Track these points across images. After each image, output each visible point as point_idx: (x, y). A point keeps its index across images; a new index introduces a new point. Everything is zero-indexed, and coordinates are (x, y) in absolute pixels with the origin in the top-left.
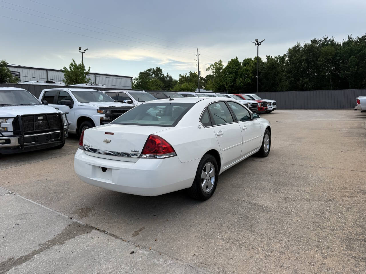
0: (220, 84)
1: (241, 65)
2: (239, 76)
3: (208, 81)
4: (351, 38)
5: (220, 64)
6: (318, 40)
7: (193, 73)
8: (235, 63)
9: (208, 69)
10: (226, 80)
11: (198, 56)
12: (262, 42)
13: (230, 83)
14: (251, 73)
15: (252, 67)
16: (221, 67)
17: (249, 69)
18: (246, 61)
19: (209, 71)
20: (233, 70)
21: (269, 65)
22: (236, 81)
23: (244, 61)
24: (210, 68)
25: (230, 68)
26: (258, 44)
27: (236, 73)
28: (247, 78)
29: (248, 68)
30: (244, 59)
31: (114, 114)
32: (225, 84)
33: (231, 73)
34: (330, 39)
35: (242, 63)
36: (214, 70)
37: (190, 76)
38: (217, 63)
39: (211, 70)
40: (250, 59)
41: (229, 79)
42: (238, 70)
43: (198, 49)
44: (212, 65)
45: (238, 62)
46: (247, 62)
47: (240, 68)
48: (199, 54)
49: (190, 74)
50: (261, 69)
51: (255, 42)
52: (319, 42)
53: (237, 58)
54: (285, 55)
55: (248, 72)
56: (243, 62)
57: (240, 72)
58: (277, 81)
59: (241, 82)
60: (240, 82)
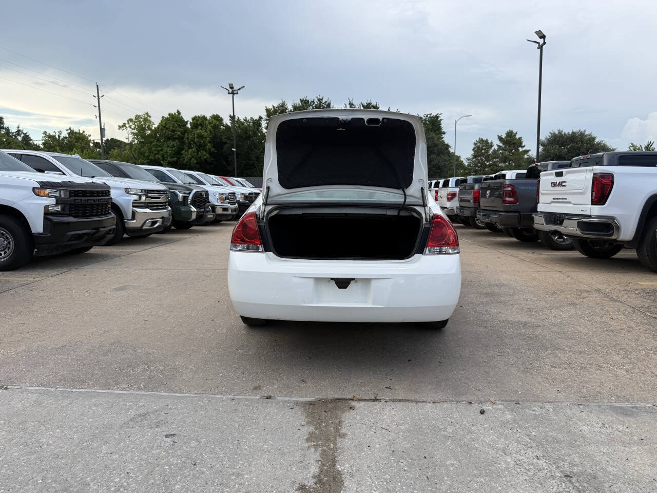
0: (151, 157)
1: (189, 126)
2: (187, 145)
3: (112, 150)
4: (353, 104)
5: (146, 120)
6: (310, 101)
7: (76, 133)
8: (176, 121)
9: (122, 127)
10: (162, 150)
11: (99, 99)
12: (239, 89)
13: (171, 158)
14: (210, 142)
15: (210, 131)
16: (149, 126)
17: (206, 134)
18: (198, 121)
19: (125, 131)
20: (175, 134)
21: (239, 131)
22: (182, 154)
23: (193, 119)
24: (127, 125)
25: (167, 129)
26: (233, 93)
27: (181, 138)
28: (201, 151)
29: (203, 132)
30: (193, 116)
31: (75, 199)
32: (161, 159)
33: (168, 138)
34: (326, 101)
35: (191, 122)
36: (134, 129)
37: (70, 137)
38: (141, 118)
39: (129, 129)
40: (204, 118)
41: (169, 151)
42: (184, 134)
43: (97, 86)
44: (131, 120)
45: (182, 120)
46: (199, 122)
47: (186, 130)
48: (100, 95)
49: (68, 134)
50: (226, 137)
51: (229, 89)
52: (312, 103)
53: (179, 113)
54: (261, 118)
55: (204, 140)
56: (191, 121)
57: (188, 138)
58: (253, 160)
59: (193, 157)
60: (190, 156)
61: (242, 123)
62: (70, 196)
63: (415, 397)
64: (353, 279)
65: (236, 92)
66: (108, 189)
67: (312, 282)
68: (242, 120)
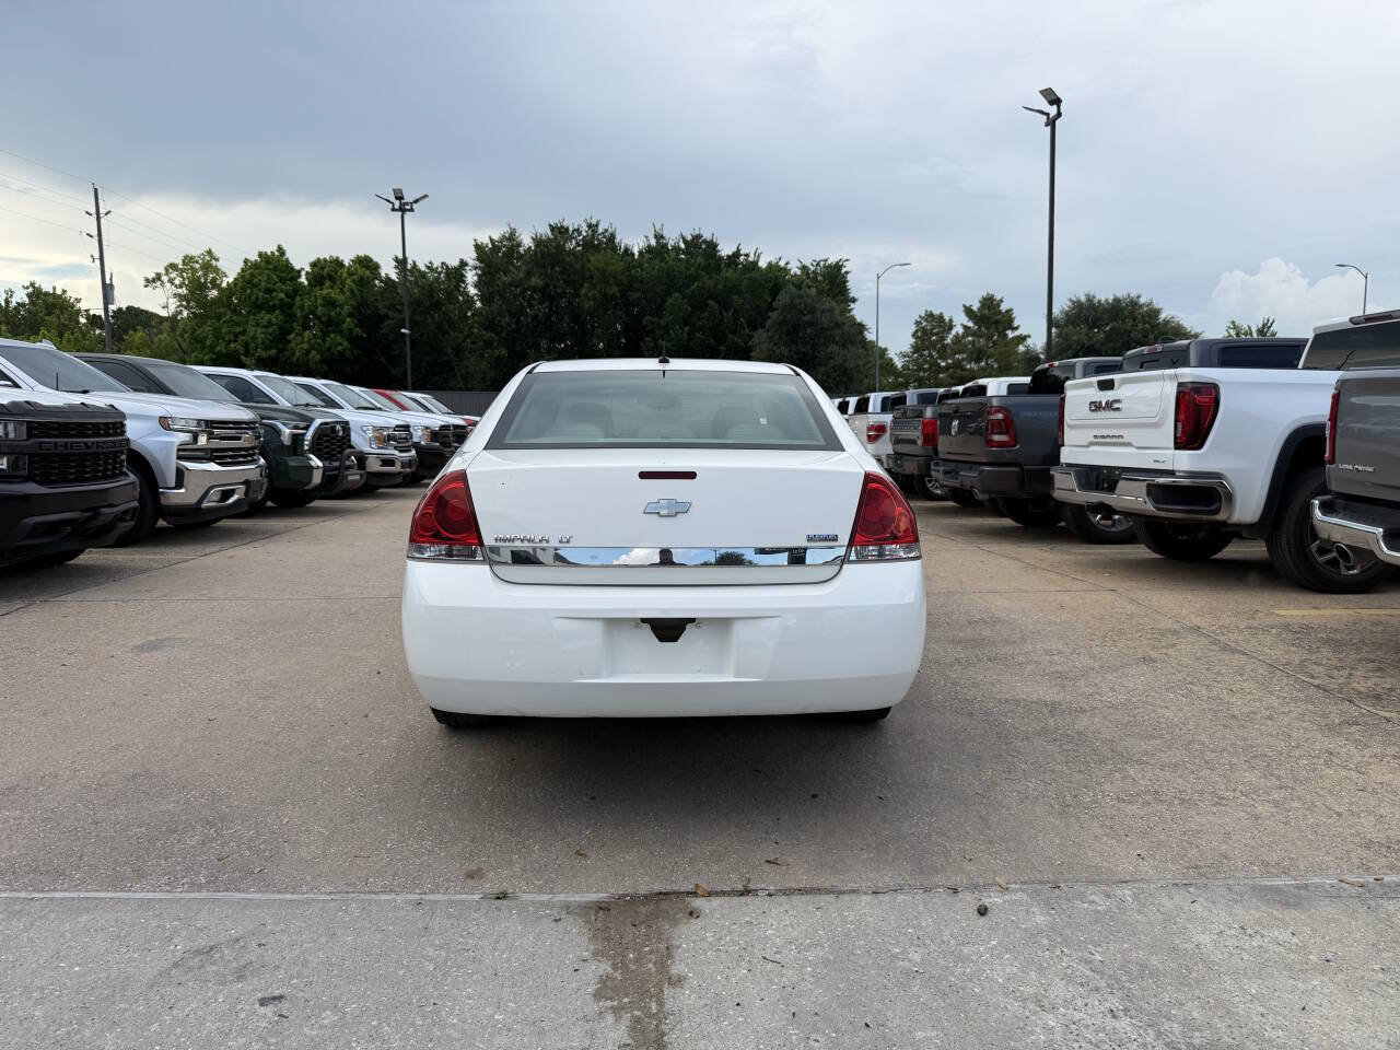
0: (218, 348)
1: (303, 279)
2: (301, 322)
3: (131, 332)
4: (662, 237)
5: (207, 267)
6: (571, 229)
7: (46, 294)
8: (275, 269)
9: (154, 281)
10: (244, 333)
11: (98, 219)
12: (416, 201)
13: (264, 350)
14: (350, 315)
15: (352, 292)
16: (214, 280)
17: (341, 298)
18: (322, 269)
19: (160, 290)
20: (273, 298)
21: (416, 291)
22: (290, 342)
23: (313, 265)
24: (165, 278)
25: (255, 286)
26: (403, 208)
27: (286, 308)
28: (332, 335)
29: (335, 294)
30: (313, 259)
31: (41, 443)
32: (241, 352)
33: (258, 307)
34: (606, 230)
35: (307, 273)
36: (181, 287)
37: (32, 303)
38: (198, 263)
39: (168, 285)
40: (338, 263)
41: (260, 333)
42: (293, 298)
43: (96, 190)
44: (173, 266)
45: (288, 267)
46: (326, 271)
47: (298, 290)
48: (102, 211)
49: (29, 296)
50: (387, 303)
51: (393, 199)
52: (576, 234)
53: (281, 250)
54: (463, 264)
55: (338, 310)
56: (308, 269)
57: (302, 307)
58: (446, 354)
59: (313, 348)
60: (306, 346)
61: (423, 275)
62: (30, 436)
63: (834, 881)
64: (692, 620)
65: (408, 207)
66: (118, 420)
67: (599, 628)
68: (423, 268)
